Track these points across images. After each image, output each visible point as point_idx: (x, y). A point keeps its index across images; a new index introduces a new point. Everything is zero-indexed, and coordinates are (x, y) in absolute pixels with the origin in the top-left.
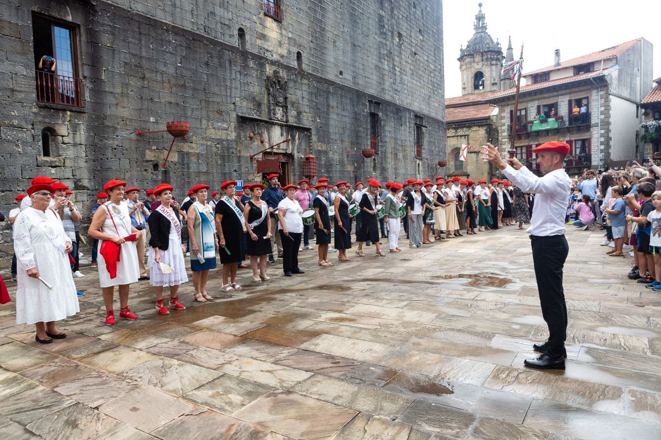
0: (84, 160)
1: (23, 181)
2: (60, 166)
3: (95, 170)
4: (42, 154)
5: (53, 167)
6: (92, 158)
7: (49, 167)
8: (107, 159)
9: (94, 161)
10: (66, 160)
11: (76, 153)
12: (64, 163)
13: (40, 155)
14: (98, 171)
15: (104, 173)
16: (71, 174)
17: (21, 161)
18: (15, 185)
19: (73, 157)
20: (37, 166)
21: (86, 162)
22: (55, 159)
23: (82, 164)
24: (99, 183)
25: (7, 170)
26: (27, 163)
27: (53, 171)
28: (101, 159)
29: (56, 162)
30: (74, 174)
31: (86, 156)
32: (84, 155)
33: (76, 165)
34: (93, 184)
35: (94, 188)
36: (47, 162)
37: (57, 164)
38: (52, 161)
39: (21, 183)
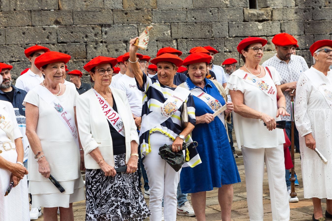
0: (293, 11)
1: (229, 40)
2: (267, 20)
3: (306, 23)
4: (248, 6)
5: (260, 21)
6: (303, 7)
7: (256, 21)
8: (320, 7)
9: (305, 12)
10: (274, 12)
11: (285, 3)
12: (272, 16)
13: (247, 7)
14: (309, 24)
15: (316, 27)
16: (279, 29)
17: (228, 15)
18: (222, 46)
19: (282, 7)
20: (244, 21)
21: (296, 13)
22: (262, 11)
23: (292, 15)
24: (310, 39)
25: (214, 26)
26: (234, 18)
27: (260, 26)
28: (313, 8)
29: (263, 14)
30: (283, 29)
31: (296, 6)
32: (293, 4)
33: (285, 17)
34: (303, 41)
35: (304, 47)
36: (254, 15)
37: (265, 17)
38: (260, 14)
39: (228, 42)
